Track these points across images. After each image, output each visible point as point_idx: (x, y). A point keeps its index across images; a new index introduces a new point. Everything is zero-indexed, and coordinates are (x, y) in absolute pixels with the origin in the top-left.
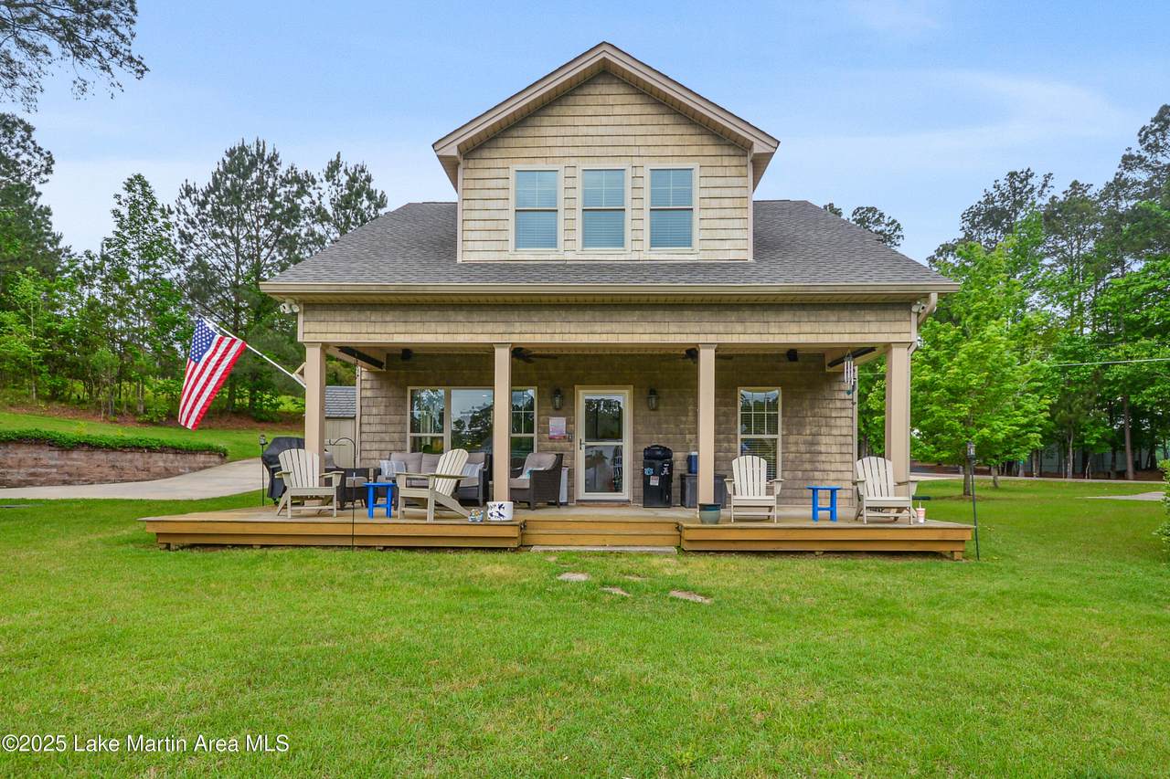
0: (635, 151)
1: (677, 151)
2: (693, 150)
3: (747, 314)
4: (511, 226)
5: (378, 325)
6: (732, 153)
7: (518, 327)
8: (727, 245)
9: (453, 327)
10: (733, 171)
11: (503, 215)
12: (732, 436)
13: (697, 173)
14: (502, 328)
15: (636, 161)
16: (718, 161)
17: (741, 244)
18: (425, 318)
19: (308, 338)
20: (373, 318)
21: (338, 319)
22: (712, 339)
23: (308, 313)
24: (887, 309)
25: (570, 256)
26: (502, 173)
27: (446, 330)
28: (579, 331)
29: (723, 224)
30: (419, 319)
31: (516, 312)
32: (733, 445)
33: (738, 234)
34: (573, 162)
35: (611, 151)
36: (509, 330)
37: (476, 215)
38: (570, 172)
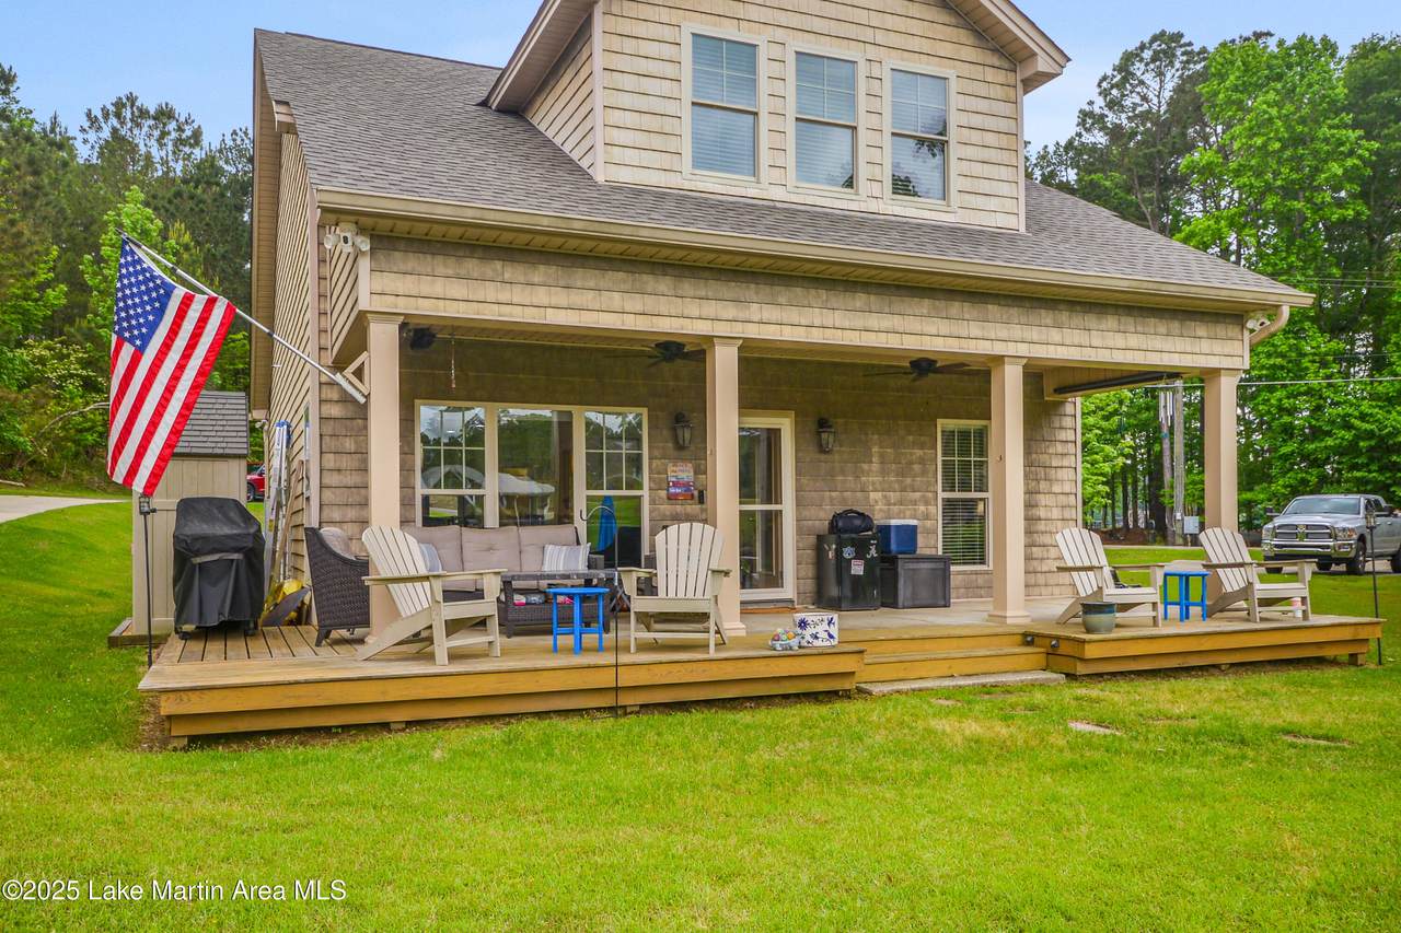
0: (868, 35)
1: (926, 46)
2: (946, 49)
3: (1064, 316)
4: (686, 128)
5: (517, 289)
6: (997, 64)
7: (754, 311)
8: (993, 203)
9: (649, 303)
10: (998, 92)
11: (671, 107)
12: (930, 495)
13: (954, 85)
14: (730, 311)
15: (872, 52)
16: (977, 72)
17: (1009, 205)
18: (602, 284)
19: (380, 304)
20: (507, 276)
21: (440, 270)
22: (1023, 350)
23: (380, 255)
25: (777, 194)
26: (667, 33)
27: (639, 308)
28: (846, 324)
29: (987, 170)
30: (592, 284)
31: (753, 286)
32: (932, 509)
33: (1005, 189)
34: (780, 34)
35: (835, 28)
36: (741, 316)
37: (625, 100)
38: (776, 51)
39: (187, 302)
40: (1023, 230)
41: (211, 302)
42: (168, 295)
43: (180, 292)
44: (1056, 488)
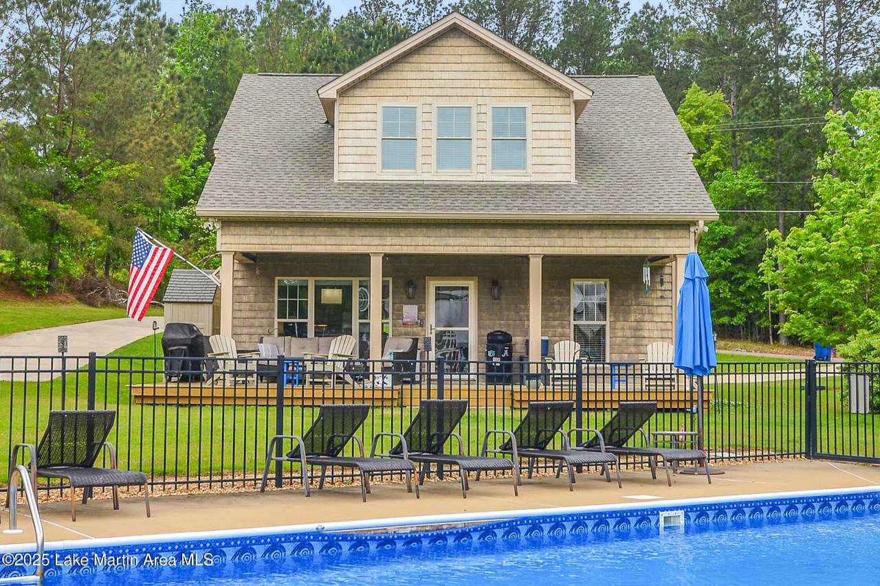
0: (479, 92)
1: (513, 93)
2: (527, 92)
3: (566, 232)
4: (378, 151)
5: (280, 238)
6: (558, 95)
7: (389, 240)
8: (554, 169)
9: (338, 240)
10: (560, 110)
11: (371, 143)
12: (566, 322)
13: (529, 112)
14: (377, 241)
15: (481, 101)
16: (545, 101)
17: (566, 168)
18: (317, 233)
19: (224, 248)
20: (276, 233)
21: (248, 233)
22: (539, 250)
23: (225, 229)
24: (672, 229)
25: (426, 177)
26: (371, 109)
27: (333, 243)
28: (436, 243)
29: (550, 152)
30: (312, 234)
31: (388, 229)
33: (562, 160)
34: (429, 100)
35: (459, 92)
36: (382, 243)
37: (349, 142)
38: (426, 109)
39: (156, 250)
40: (574, 181)
41: (165, 250)
42: (150, 248)
43: (154, 247)
44: (657, 319)
